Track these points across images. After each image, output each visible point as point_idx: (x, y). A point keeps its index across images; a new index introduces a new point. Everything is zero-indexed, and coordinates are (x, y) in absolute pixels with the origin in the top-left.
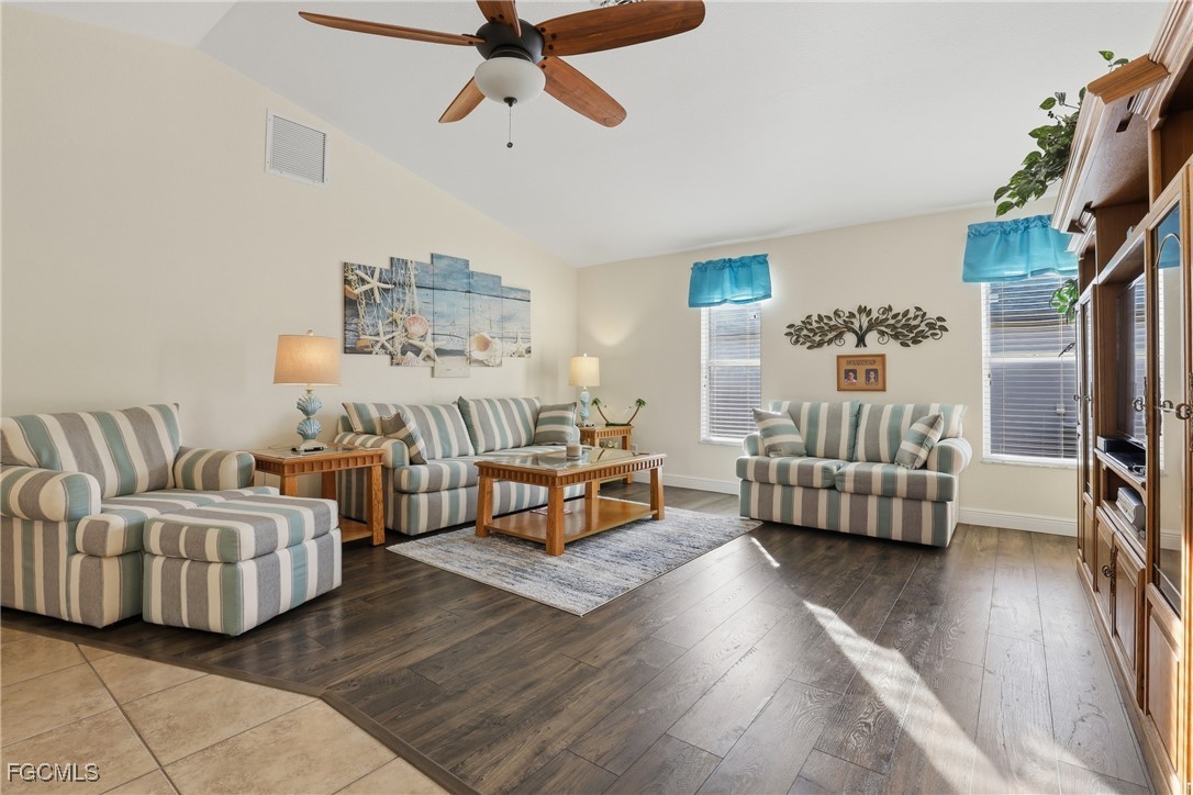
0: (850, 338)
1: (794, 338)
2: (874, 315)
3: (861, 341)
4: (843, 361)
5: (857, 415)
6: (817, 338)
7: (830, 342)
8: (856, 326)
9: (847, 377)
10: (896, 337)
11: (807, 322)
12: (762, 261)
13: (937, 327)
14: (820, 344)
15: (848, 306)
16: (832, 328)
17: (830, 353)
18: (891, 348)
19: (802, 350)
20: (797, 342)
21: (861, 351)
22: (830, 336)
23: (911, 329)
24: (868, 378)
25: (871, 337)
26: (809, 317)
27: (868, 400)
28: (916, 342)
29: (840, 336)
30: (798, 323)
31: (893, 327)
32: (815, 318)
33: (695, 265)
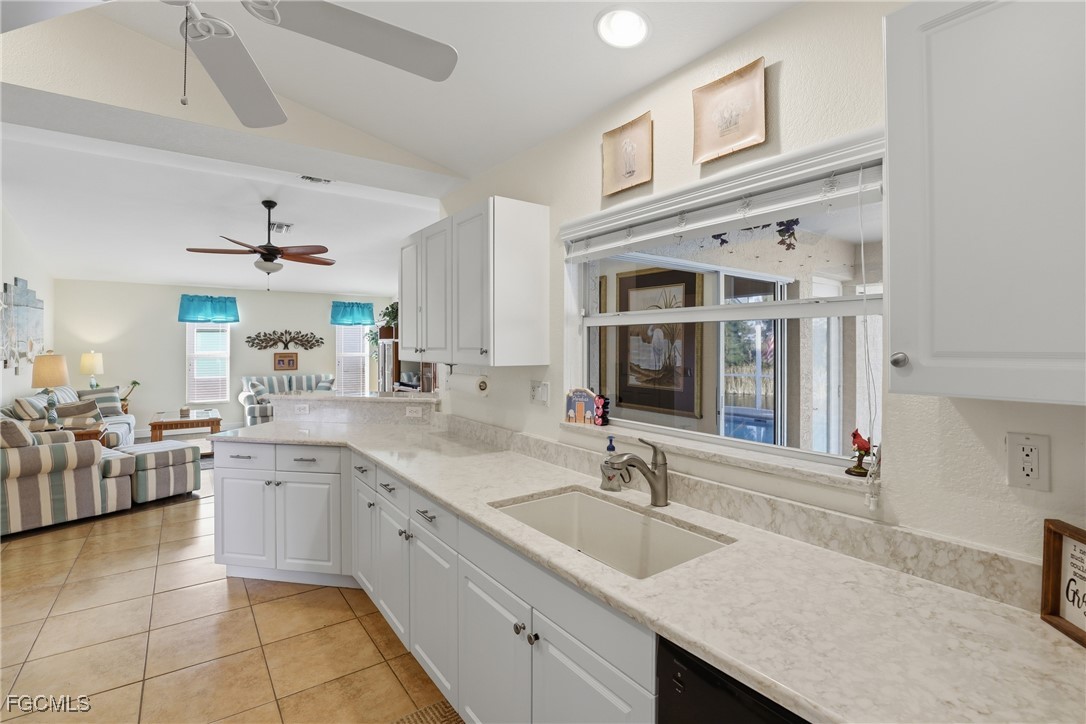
0: (281, 345)
1: (251, 344)
2: (292, 335)
3: (286, 347)
4: (277, 356)
5: (290, 381)
6: (264, 344)
7: (271, 346)
8: (284, 340)
9: (279, 363)
10: (302, 345)
11: (258, 336)
12: (233, 300)
13: (319, 342)
14: (265, 348)
15: (280, 330)
16: (271, 340)
17: (270, 353)
18: (300, 351)
19: (255, 350)
20: (252, 346)
21: (286, 351)
22: (271, 343)
23: (308, 342)
24: (289, 364)
25: (291, 345)
26: (259, 333)
27: (293, 374)
28: (311, 348)
29: (275, 344)
30: (253, 336)
31: (301, 341)
32: (262, 334)
33: (184, 296)
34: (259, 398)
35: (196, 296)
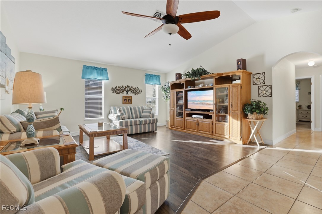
0: (125, 92)
1: (113, 91)
2: (130, 88)
3: (127, 93)
4: (124, 97)
5: (131, 109)
6: (119, 92)
7: (121, 93)
8: (127, 90)
9: (125, 101)
10: (134, 93)
11: (116, 87)
12: (106, 70)
13: (140, 92)
14: (119, 93)
15: (125, 85)
16: (121, 90)
17: (121, 95)
18: (133, 95)
19: (115, 94)
20: (114, 92)
21: (127, 95)
22: (122, 91)
23: (136, 91)
24: (129, 101)
25: (129, 92)
26: (117, 86)
27: (131, 106)
28: (137, 94)
29: (123, 91)
30: (114, 87)
31: (133, 91)
32: (118, 87)
33: (84, 66)
34: (122, 117)
35: (90, 66)
